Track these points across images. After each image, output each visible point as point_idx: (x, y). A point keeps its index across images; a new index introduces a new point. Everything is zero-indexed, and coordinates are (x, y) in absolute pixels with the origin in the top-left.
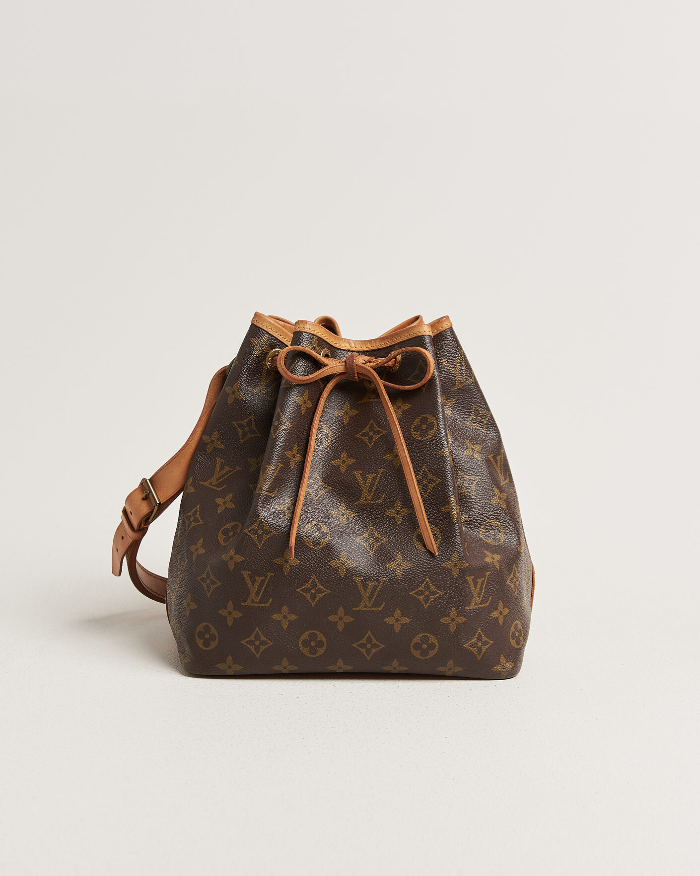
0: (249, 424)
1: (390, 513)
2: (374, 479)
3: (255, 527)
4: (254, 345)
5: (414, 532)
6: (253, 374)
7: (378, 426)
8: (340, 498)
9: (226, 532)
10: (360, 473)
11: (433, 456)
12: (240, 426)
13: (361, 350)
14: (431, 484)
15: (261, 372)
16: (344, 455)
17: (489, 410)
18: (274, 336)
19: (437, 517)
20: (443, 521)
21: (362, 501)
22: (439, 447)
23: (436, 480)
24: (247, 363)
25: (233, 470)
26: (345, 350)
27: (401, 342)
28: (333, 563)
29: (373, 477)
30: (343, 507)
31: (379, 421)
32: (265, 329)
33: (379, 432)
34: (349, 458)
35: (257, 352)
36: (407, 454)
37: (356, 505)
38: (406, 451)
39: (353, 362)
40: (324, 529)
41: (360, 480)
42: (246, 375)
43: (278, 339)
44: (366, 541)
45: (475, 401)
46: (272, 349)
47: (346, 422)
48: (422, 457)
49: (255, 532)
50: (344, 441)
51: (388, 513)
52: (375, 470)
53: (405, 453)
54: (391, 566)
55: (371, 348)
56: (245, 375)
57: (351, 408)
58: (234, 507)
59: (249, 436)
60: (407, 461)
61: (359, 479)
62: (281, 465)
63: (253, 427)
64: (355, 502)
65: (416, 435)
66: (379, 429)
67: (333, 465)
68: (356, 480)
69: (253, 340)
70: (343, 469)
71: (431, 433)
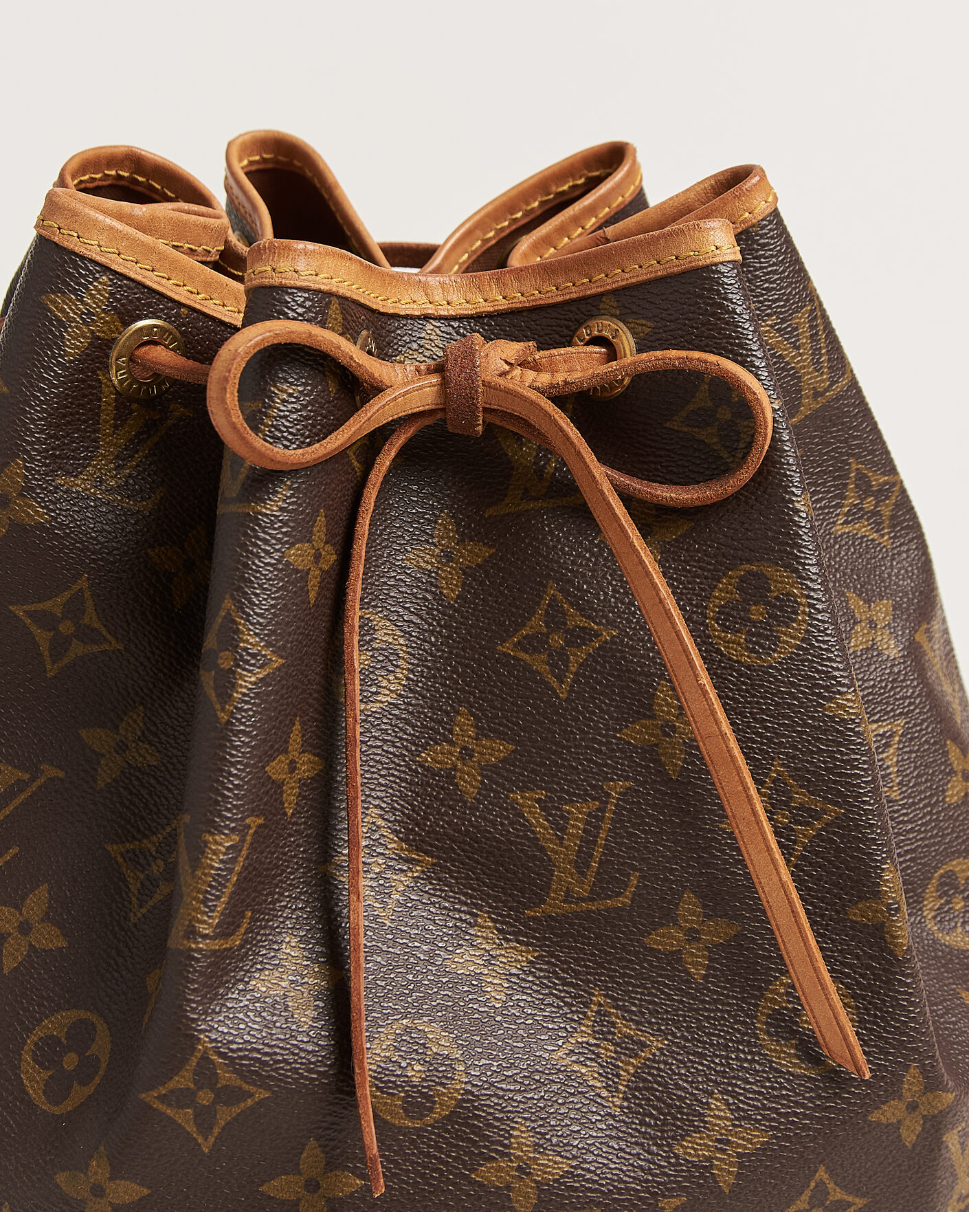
0: (74, 609)
1: (663, 939)
2: (594, 821)
3: (185, 1080)
4: (58, 320)
5: (756, 1005)
6: (68, 423)
7: (580, 609)
8: (471, 897)
9: (48, 1053)
10: (538, 801)
11: (806, 725)
12: (39, 618)
13: (468, 310)
14: (808, 824)
15: (95, 413)
16: (464, 726)
17: (893, 470)
18: (129, 279)
19: (833, 941)
20: (857, 957)
21: (554, 904)
22: (827, 688)
23: (825, 811)
24: (41, 390)
25: (33, 780)
26: (413, 317)
27: (624, 288)
28: (487, 1173)
29: (589, 815)
30: (485, 935)
31: (580, 589)
32: (98, 258)
33: (584, 635)
34: (486, 736)
35: (73, 345)
36: (726, 727)
37: (534, 919)
38: (721, 715)
39: (471, 378)
40: (441, 1042)
41: (542, 826)
42: (42, 432)
43: (145, 286)
44: (589, 1053)
45: (859, 446)
46: (126, 324)
47: (452, 592)
48: (766, 728)
49: (183, 1098)
50: (455, 671)
51: (656, 940)
52: (593, 787)
53: (717, 722)
54: (693, 1148)
55: (503, 305)
56: (35, 434)
57: (463, 535)
58: (61, 943)
59: (77, 649)
60: (729, 751)
61: (538, 821)
62: (254, 822)
63: (91, 618)
64: (529, 908)
65: (734, 646)
66: (582, 622)
67: (428, 769)
68: (528, 827)
69: (54, 302)
70: (469, 783)
71: (790, 638)
